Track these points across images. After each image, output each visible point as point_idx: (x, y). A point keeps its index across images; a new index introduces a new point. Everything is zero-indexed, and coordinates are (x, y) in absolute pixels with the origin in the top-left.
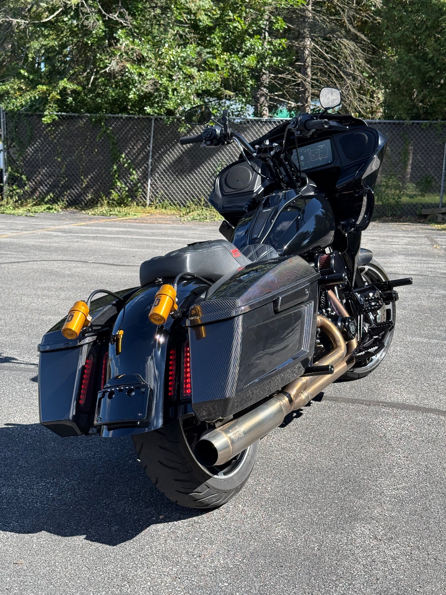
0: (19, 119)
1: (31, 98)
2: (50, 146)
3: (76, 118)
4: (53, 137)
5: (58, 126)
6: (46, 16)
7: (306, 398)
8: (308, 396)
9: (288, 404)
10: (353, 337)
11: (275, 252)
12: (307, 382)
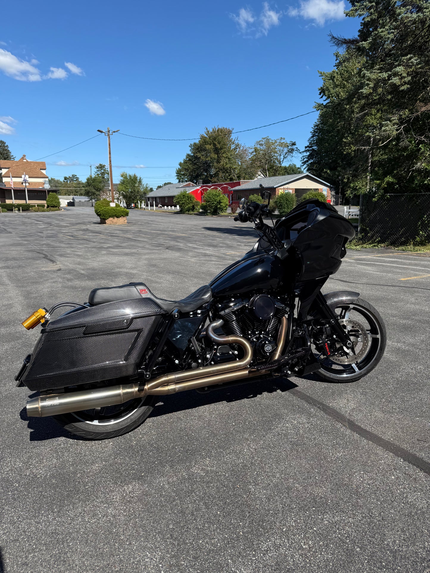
2: (383, 212)
3: (400, 196)
6: (381, 143)
7: (172, 389)
8: (174, 389)
9: (136, 392)
10: (268, 354)
11: (210, 292)
12: (170, 379)
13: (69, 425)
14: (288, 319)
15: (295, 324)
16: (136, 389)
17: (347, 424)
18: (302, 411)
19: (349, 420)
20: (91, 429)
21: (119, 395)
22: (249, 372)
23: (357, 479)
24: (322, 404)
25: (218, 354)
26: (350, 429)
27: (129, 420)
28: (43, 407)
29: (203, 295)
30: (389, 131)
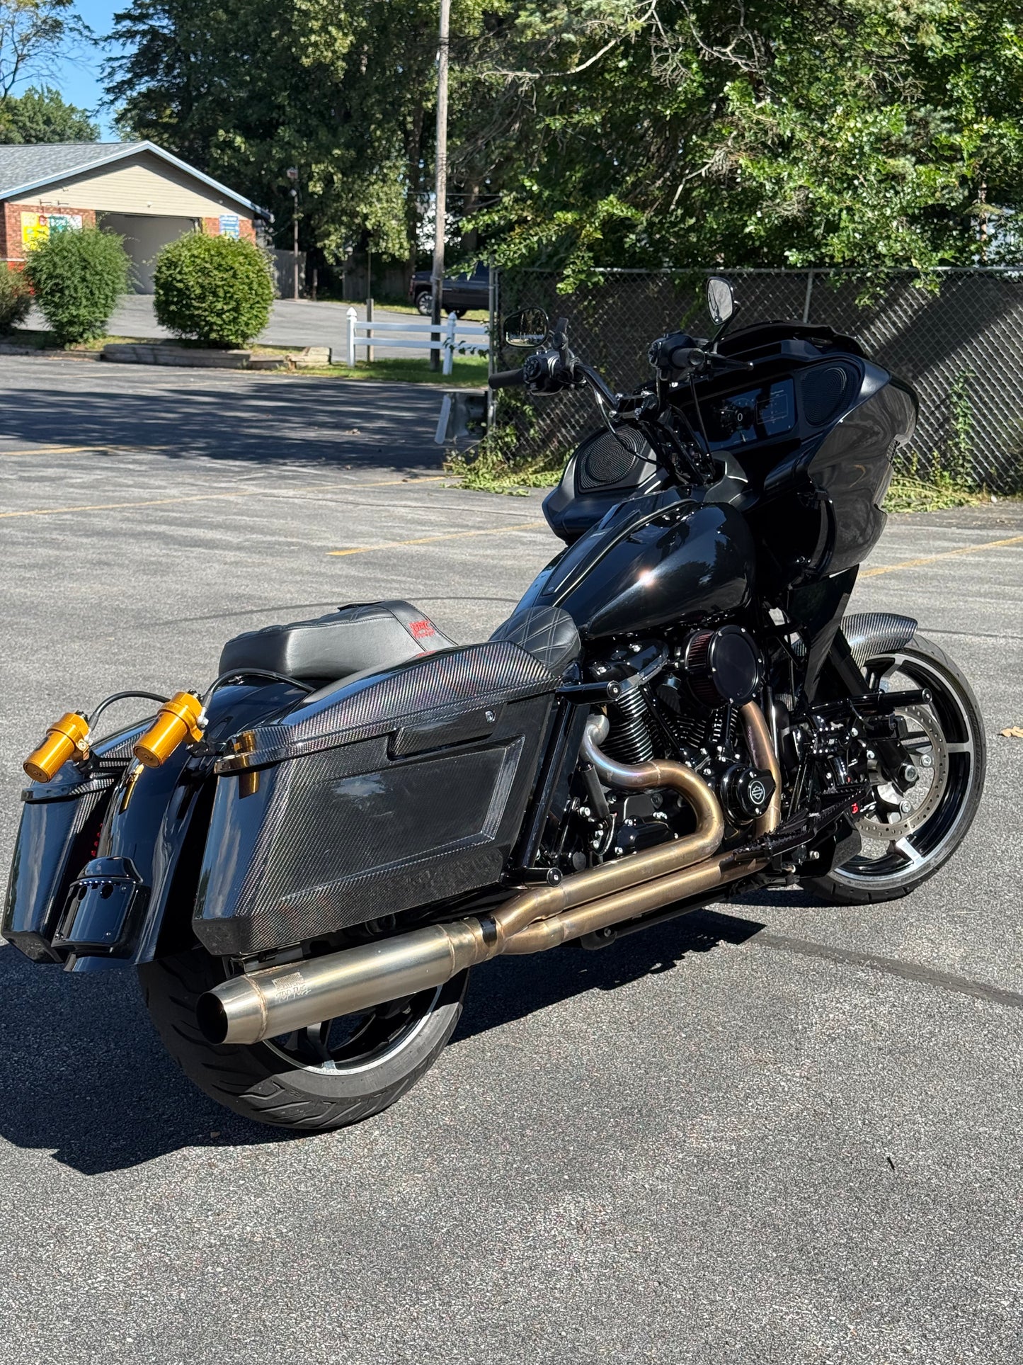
0: (524, 284)
1: (540, 239)
2: (584, 341)
3: (643, 280)
4: (591, 321)
5: (603, 297)
6: (576, 61)
7: (555, 932)
8: (562, 930)
9: (481, 942)
10: (757, 810)
11: (572, 625)
12: (553, 901)
16: (479, 933)
17: (978, 992)
19: (975, 983)
21: (443, 955)
22: (724, 867)
24: (870, 958)
25: (629, 823)
26: (997, 1002)
28: (271, 1006)
29: (556, 639)
30: (611, 14)
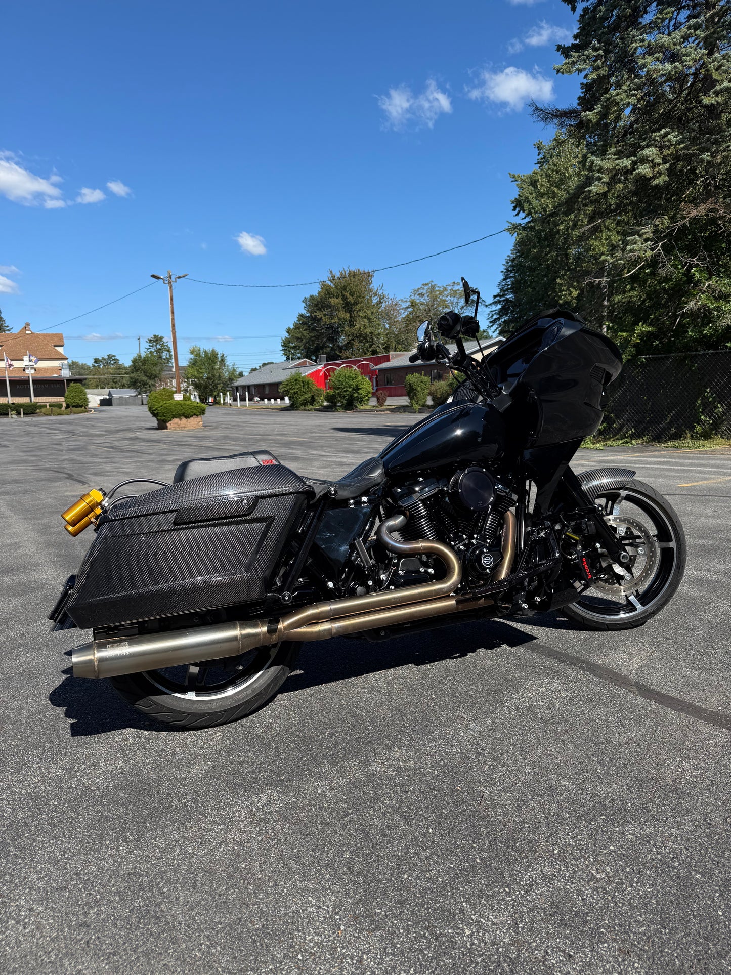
6: (627, 272)
7: (325, 631)
8: (329, 630)
9: (264, 634)
10: (488, 570)
12: (321, 613)
13: (145, 700)
14: (517, 515)
15: (529, 522)
16: (264, 629)
17: (634, 689)
18: (552, 674)
19: (637, 683)
20: (183, 707)
21: (235, 639)
22: (459, 602)
23: (671, 769)
24: (584, 662)
25: (401, 573)
26: (642, 696)
27: (249, 691)
28: (101, 660)
29: (370, 473)
30: (639, 251)
